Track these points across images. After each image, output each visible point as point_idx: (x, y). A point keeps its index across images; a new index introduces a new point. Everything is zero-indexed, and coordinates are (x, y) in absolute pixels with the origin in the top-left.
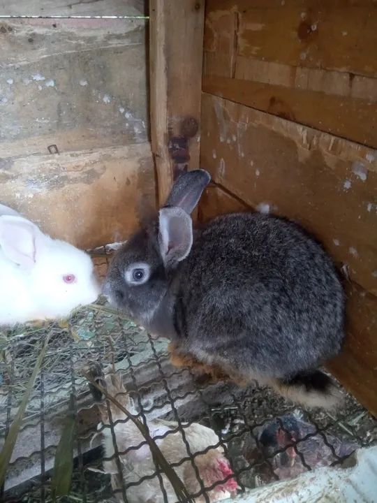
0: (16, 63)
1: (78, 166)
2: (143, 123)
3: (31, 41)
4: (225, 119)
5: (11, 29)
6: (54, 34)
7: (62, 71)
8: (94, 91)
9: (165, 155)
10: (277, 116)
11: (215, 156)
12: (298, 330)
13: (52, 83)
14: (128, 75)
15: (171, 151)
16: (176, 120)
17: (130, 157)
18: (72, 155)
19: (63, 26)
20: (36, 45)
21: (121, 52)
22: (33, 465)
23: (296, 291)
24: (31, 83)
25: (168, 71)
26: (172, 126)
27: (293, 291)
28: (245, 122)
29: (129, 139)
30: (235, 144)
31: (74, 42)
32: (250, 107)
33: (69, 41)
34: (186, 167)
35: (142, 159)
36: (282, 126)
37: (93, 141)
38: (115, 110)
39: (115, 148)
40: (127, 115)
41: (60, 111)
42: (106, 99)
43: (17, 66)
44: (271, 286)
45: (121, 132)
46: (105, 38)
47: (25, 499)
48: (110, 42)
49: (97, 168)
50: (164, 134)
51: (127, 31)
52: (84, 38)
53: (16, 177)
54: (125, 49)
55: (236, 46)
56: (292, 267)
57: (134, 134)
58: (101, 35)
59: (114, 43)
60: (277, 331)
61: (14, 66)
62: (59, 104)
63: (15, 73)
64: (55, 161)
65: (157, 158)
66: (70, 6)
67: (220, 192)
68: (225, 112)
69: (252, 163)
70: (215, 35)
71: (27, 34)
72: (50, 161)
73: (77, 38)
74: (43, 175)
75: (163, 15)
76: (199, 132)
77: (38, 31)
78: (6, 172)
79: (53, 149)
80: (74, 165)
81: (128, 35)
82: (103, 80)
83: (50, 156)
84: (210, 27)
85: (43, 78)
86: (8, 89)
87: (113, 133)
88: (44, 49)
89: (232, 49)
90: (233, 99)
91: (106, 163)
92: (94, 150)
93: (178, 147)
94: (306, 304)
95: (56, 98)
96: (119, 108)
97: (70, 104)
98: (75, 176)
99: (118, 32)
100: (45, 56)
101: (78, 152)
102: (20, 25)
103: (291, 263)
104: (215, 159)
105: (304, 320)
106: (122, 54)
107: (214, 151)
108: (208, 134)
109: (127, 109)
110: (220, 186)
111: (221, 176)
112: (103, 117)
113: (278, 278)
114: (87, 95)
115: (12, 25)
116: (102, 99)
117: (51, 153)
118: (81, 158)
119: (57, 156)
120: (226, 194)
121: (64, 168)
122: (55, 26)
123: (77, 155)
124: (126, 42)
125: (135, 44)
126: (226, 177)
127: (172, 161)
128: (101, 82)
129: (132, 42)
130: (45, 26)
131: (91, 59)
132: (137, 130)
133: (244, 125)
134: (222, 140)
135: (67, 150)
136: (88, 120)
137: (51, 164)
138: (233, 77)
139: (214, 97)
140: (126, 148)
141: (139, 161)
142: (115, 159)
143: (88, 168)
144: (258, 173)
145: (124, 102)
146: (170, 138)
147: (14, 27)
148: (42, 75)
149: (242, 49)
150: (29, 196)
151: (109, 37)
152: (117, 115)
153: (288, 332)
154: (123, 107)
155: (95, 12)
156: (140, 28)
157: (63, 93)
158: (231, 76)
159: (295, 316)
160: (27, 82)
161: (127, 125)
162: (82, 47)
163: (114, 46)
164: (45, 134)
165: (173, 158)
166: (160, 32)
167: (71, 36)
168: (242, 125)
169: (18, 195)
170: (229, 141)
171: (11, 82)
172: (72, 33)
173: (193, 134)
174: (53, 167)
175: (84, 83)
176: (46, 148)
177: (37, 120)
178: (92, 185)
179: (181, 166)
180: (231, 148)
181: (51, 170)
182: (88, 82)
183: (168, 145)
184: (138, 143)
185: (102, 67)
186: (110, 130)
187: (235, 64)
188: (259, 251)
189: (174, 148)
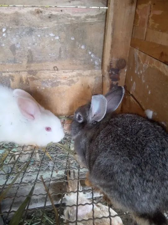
0: (42, 27)
1: (66, 77)
2: (100, 60)
3: (50, 17)
4: (138, 61)
5: (41, 12)
6: (61, 15)
7: (63, 32)
8: (77, 43)
9: (107, 77)
10: (163, 62)
11: (132, 80)
12: (145, 191)
13: (58, 38)
14: (95, 36)
15: (110, 75)
16: (114, 59)
17: (91, 75)
18: (64, 72)
19: (66, 11)
20: (52, 20)
21: (92, 25)
22: (38, 202)
23: (147, 168)
24: (48, 37)
25: (113, 34)
26: (112, 63)
27: (145, 168)
28: (147, 64)
29: (92, 66)
30: (141, 75)
31: (70, 19)
32: (151, 56)
33: (68, 18)
34: (117, 84)
35: (97, 77)
36: (165, 69)
37: (74, 66)
38: (87, 52)
39: (84, 70)
40: (92, 56)
41: (60, 51)
42: (83, 47)
43: (43, 29)
44: (133, 160)
45: (89, 63)
46: (85, 17)
47: (33, 215)
48: (87, 20)
49: (75, 79)
50: (108, 66)
51: (96, 14)
52: (75, 17)
53: (38, 79)
54: (95, 23)
55: (148, 23)
56: (148, 153)
57: (95, 65)
58: (83, 16)
59: (89, 20)
60: (131, 188)
61: (41, 29)
62: (60, 48)
63: (41, 32)
64: (56, 74)
65: (104, 78)
66: (70, 2)
67: (132, 99)
68: (139, 58)
69: (148, 87)
70: (139, 17)
71: (48, 14)
72: (53, 74)
73: (71, 17)
74: (50, 80)
75: (113, 6)
76: (127, 66)
77: (54, 13)
78: (34, 76)
79: (56, 68)
80: (64, 76)
81: (96, 16)
82: (82, 38)
83: (54, 71)
84: (138, 13)
85: (54, 35)
86: (38, 39)
87: (85, 63)
88: (56, 21)
89: (146, 25)
90: (143, 51)
91: (79, 77)
92: (74, 70)
93: (114, 73)
94: (152, 178)
95: (59, 45)
96: (89, 52)
97: (65, 49)
98: (64, 82)
99: (92, 15)
100: (56, 25)
101: (67, 71)
102: (46, 10)
103: (148, 150)
104: (131, 82)
105: (149, 187)
106: (93, 25)
107: (132, 77)
108: (130, 68)
109: (92, 53)
110: (132, 95)
111: (133, 90)
112: (80, 56)
113: (138, 157)
114: (74, 45)
115: (42, 10)
116: (81, 47)
117: (55, 70)
118: (68, 74)
119: (57, 72)
120: (134, 100)
121: (59, 77)
122: (61, 11)
123: (66, 72)
124: (95, 20)
125: (100, 21)
126: (135, 91)
127: (110, 80)
128: (81, 39)
129: (98, 20)
130: (57, 11)
131: (77, 27)
132: (96, 63)
133: (147, 66)
134: (136, 72)
135: (62, 69)
136: (73, 56)
137: (54, 75)
138: (145, 40)
139: (135, 49)
140: (90, 71)
141: (95, 78)
142: (84, 76)
143: (70, 79)
144: (150, 93)
145: (91, 49)
146: (110, 68)
147: (43, 11)
148: (53, 33)
149: (150, 24)
150: (43, 88)
151: (87, 17)
152: (87, 55)
153: (138, 191)
154: (90, 51)
155: (81, 4)
156: (104, 13)
157: (63, 43)
158: (144, 39)
159: (143, 183)
160: (47, 36)
161: (92, 60)
162: (74, 21)
163: (89, 21)
164: (52, 61)
165: (111, 78)
166: (111, 15)
167: (69, 16)
168: (146, 65)
169: (38, 87)
170: (139, 73)
171: (39, 36)
172: (69, 14)
173: (123, 67)
174: (54, 77)
175: (73, 39)
176: (53, 67)
177: (50, 54)
178: (71, 87)
179: (114, 83)
180: (139, 77)
181: (53, 78)
182: (75, 38)
183: (109, 71)
184: (96, 69)
185: (82, 31)
186: (83, 62)
187: (146, 33)
188: (132, 138)
189: (112, 73)
